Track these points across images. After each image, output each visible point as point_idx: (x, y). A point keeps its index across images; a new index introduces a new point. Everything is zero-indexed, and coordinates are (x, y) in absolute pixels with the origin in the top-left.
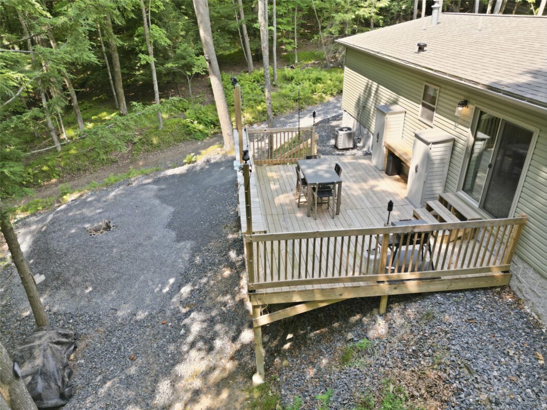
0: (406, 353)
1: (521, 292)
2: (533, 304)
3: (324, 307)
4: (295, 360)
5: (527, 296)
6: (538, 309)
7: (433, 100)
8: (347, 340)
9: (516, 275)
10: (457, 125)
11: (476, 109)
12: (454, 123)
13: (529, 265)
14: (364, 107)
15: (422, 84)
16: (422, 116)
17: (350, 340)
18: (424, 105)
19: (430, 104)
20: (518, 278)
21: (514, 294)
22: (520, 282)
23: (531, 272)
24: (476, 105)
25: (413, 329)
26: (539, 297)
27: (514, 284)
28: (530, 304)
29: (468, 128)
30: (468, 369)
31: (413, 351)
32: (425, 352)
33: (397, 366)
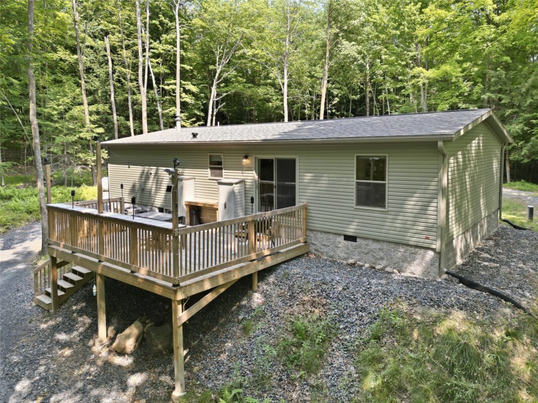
0: (287, 300)
1: (317, 251)
2: (326, 253)
3: (224, 292)
4: (204, 362)
5: (322, 250)
6: (330, 254)
7: (220, 163)
8: (240, 321)
9: (312, 243)
10: (243, 172)
11: (255, 158)
12: (241, 172)
13: (317, 231)
14: (143, 190)
15: (207, 156)
16: (211, 176)
17: (242, 319)
18: (211, 168)
19: (217, 166)
20: (313, 244)
21: (315, 254)
22: (315, 245)
23: (319, 234)
24: (254, 156)
25: (281, 287)
26: (328, 246)
27: (312, 248)
28: (325, 254)
29: (253, 171)
30: (325, 284)
31: (290, 295)
32: (297, 292)
33: (286, 309)
